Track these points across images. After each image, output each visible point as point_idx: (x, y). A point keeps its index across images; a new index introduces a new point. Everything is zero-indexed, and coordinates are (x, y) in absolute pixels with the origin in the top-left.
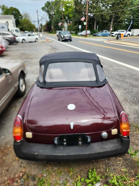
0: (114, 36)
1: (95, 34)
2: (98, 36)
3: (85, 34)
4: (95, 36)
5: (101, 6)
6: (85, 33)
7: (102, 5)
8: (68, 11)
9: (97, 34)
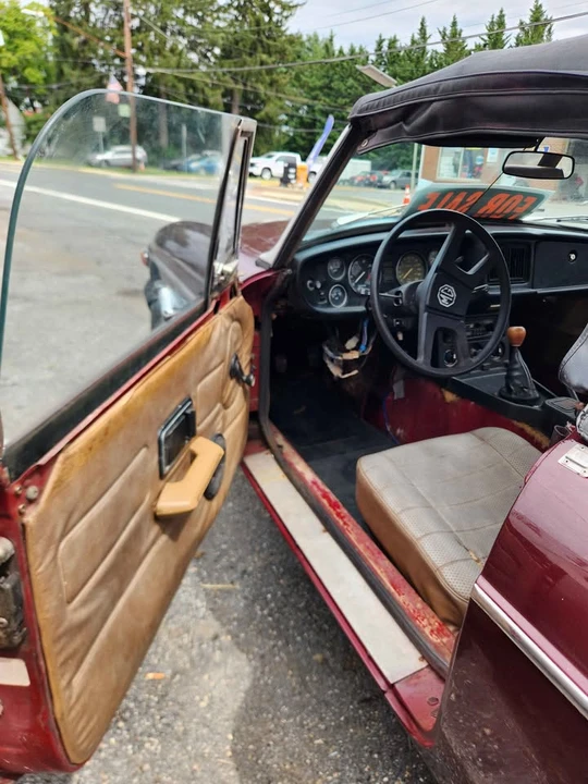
0: (255, 176)
1: (174, 163)
2: (190, 171)
3: (130, 162)
4: (176, 169)
5: (180, 47)
6: (129, 156)
7: (185, 41)
8: (19, 54)
9: (183, 162)
